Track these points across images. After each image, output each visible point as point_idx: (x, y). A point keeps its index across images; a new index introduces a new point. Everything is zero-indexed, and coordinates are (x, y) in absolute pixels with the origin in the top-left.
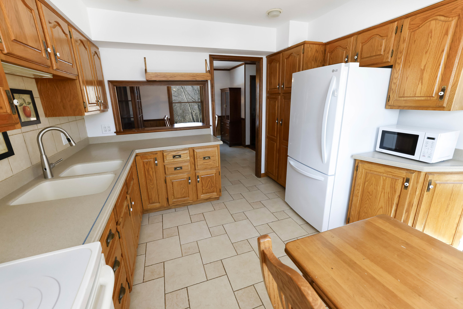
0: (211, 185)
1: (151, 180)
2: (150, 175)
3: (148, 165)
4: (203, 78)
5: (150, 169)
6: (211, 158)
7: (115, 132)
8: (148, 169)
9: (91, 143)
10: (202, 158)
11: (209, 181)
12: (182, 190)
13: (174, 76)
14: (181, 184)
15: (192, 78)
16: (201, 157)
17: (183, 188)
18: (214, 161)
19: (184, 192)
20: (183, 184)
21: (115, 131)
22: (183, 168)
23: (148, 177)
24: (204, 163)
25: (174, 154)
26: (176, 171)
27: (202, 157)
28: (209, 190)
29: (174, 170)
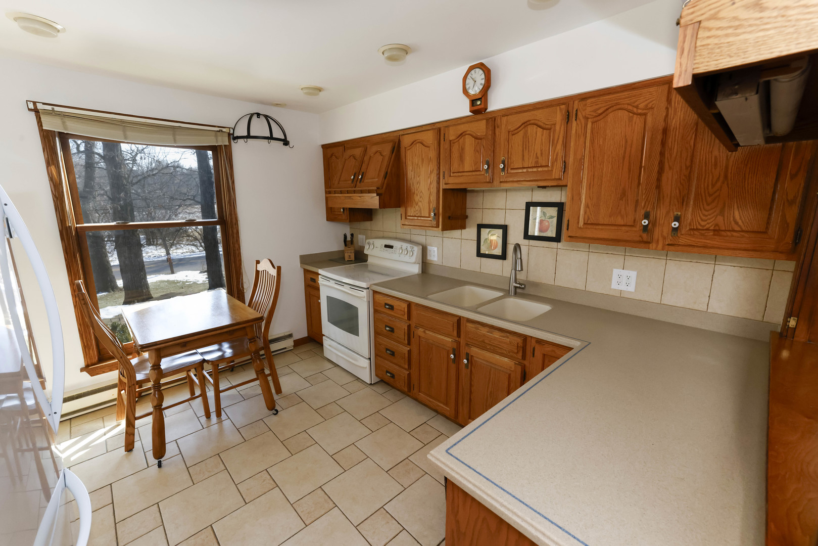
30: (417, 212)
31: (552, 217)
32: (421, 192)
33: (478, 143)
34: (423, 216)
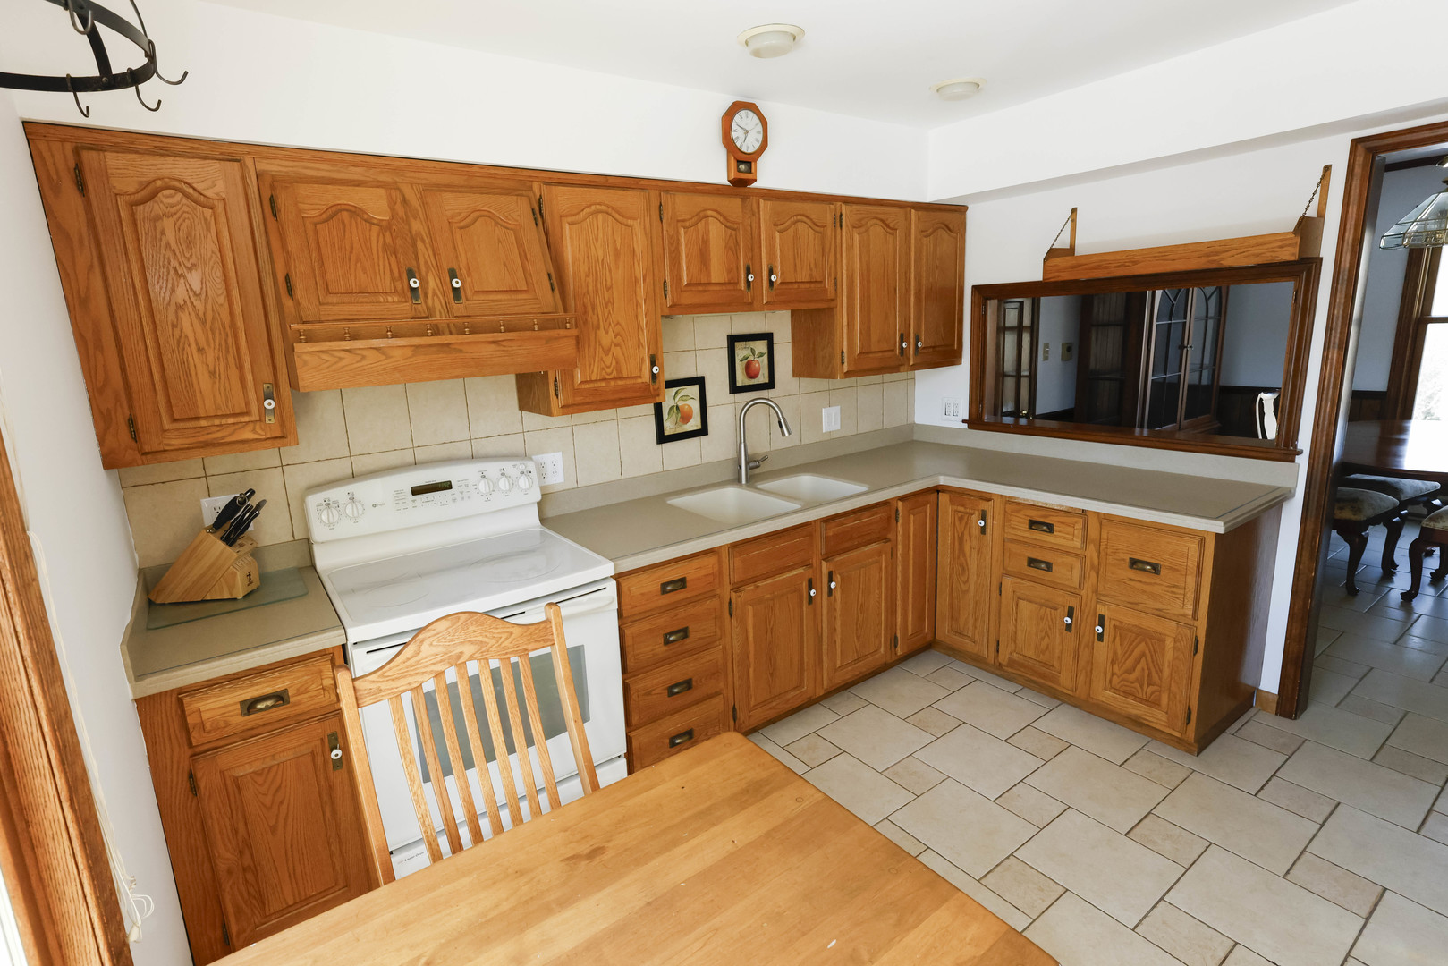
0: (1147, 672)
1: (963, 569)
2: (964, 556)
3: (964, 522)
4: (1258, 255)
5: (966, 537)
6: (1163, 572)
7: (964, 421)
8: (963, 534)
9: (916, 437)
10: (1124, 560)
11: (1143, 654)
12: (1043, 639)
13: (1133, 262)
14: (1042, 619)
15: (1203, 260)
16: (1122, 556)
17: (1046, 632)
18: (1174, 590)
19: (1047, 648)
20: (1047, 619)
21: (966, 417)
22: (1054, 568)
23: (959, 557)
24: (1132, 580)
25: (1037, 516)
26: (1033, 572)
27: (1127, 557)
28: (1137, 685)
29: (1026, 564)
30: (609, 371)
31: (761, 355)
32: (618, 323)
33: (731, 236)
34: (625, 376)
